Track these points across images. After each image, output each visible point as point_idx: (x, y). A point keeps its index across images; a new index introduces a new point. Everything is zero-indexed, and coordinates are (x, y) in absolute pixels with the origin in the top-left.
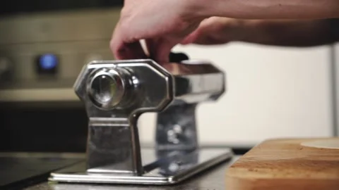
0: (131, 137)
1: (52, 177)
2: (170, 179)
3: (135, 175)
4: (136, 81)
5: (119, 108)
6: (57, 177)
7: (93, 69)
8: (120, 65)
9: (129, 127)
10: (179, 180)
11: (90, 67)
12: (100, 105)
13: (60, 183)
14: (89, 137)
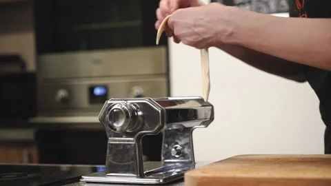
0: (135, 151)
1: (83, 178)
2: (161, 181)
3: (138, 177)
4: (140, 113)
5: (128, 131)
6: (86, 178)
7: (111, 104)
8: (129, 102)
9: (135, 144)
10: (168, 181)
11: (109, 102)
12: (115, 130)
13: (88, 182)
14: (108, 151)
